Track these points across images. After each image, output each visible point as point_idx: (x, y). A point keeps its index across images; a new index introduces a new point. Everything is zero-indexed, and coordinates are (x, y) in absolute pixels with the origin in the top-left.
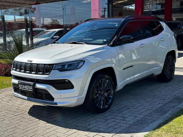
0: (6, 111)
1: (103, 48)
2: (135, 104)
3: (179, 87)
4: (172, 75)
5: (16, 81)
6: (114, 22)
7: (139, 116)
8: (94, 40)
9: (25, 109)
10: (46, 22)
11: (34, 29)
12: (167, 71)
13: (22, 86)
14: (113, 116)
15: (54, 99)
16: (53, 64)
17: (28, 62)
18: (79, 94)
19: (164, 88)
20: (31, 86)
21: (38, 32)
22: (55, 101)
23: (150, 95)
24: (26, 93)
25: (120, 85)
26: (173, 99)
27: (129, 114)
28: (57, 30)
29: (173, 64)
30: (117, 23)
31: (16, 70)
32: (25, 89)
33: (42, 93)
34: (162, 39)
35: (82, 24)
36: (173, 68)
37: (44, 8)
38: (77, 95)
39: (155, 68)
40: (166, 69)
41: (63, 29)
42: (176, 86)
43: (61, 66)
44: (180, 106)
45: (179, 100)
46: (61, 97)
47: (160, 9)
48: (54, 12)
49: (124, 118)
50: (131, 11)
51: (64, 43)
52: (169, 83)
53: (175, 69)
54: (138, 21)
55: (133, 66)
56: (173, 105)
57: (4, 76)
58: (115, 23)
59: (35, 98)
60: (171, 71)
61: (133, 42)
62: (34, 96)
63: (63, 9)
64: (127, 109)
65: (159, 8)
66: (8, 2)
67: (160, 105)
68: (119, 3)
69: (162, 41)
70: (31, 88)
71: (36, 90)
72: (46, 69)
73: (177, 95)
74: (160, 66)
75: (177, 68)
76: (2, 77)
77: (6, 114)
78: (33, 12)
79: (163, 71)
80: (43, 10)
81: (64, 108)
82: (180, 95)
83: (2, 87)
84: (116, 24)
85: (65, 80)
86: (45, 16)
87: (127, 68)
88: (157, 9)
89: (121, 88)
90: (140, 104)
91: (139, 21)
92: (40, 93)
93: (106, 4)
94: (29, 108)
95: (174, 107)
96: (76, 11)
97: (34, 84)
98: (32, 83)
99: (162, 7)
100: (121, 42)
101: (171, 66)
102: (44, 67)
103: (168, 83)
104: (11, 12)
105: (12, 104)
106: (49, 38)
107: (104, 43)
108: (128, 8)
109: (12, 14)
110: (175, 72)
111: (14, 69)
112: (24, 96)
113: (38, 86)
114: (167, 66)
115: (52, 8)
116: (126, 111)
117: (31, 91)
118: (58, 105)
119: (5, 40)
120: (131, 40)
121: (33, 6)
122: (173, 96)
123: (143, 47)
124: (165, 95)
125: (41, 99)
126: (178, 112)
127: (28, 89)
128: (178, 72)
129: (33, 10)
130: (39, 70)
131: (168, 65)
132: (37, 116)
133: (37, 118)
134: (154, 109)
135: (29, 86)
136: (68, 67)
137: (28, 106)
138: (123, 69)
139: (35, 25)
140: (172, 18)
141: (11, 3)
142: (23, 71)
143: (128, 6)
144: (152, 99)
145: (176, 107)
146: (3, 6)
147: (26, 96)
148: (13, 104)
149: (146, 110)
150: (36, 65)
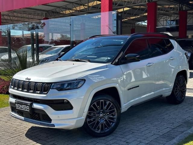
0: (3, 133)
1: (107, 67)
2: (141, 127)
3: (190, 110)
4: (183, 96)
5: (13, 100)
6: (119, 40)
7: (144, 141)
8: (98, 57)
9: (23, 130)
10: (55, 38)
11: (40, 45)
12: (177, 93)
13: (19, 106)
14: (116, 141)
15: (51, 120)
16: (51, 83)
17: (26, 80)
18: (78, 115)
19: (174, 111)
20: (28, 105)
21: (46, 48)
22: (53, 123)
23: (158, 118)
24: (23, 113)
25: (125, 106)
26: (182, 123)
27: (133, 139)
28: (65, 46)
29: (184, 84)
30: (122, 40)
31: (13, 88)
32: (21, 108)
33: (39, 114)
34: (171, 57)
35: (87, 41)
36: (184, 89)
37: (53, 23)
38: (77, 117)
39: (164, 89)
40: (176, 89)
41: (70, 45)
42: (187, 109)
43: (60, 85)
44: (189, 131)
45: (188, 124)
46: (59, 119)
47: (174, 26)
48: (64, 27)
49: (127, 143)
50: (143, 27)
51: (66, 60)
52: (180, 106)
53: (186, 90)
54: (145, 39)
55: (139, 86)
56: (182, 130)
57: (5, 94)
58: (121, 40)
59: (32, 118)
60: (182, 92)
61: (139, 61)
62: (31, 116)
63: (70, 25)
64: (132, 133)
65: (174, 24)
66: (17, 17)
67: (168, 130)
68: (131, 19)
69: (172, 60)
70: (28, 107)
71: (33, 110)
72: (45, 88)
73: (187, 118)
74: (170, 86)
75: (188, 89)
76: (3, 95)
77: (3, 135)
78: (42, 27)
79: (173, 92)
80: (52, 25)
81: (63, 130)
82: (190, 119)
83: (2, 106)
84: (122, 42)
85: (64, 100)
86: (54, 31)
87: (133, 88)
88: (172, 26)
89: (126, 109)
90: (146, 128)
91: (147, 39)
92: (37, 113)
93: (115, 20)
94: (27, 129)
95: (183, 132)
96: (86, 26)
97: (31, 103)
98: (29, 103)
99: (177, 23)
100: (126, 61)
101: (182, 87)
102: (43, 85)
103: (178, 105)
104: (19, 27)
105: (10, 125)
106: (55, 54)
107: (108, 61)
108: (141, 24)
109: (20, 29)
110: (186, 93)
111: (12, 87)
112: (21, 116)
113: (36, 106)
114: (177, 87)
115: (61, 23)
116: (131, 136)
117: (28, 111)
118: (56, 127)
119: (10, 56)
120: (136, 59)
121: (42, 21)
122: (182, 120)
123: (150, 66)
124: (174, 119)
125: (38, 120)
126: (186, 138)
127: (25, 109)
128: (191, 93)
129: (43, 25)
130: (37, 89)
131: (178, 85)
132: (35, 138)
133: (34, 141)
134: (161, 134)
135: (26, 106)
136: (67, 86)
137: (27, 128)
138: (128, 90)
139: (43, 41)
140: (187, 35)
141: (19, 17)
142: (21, 89)
143: (141, 22)
144: (159, 123)
145: (184, 132)
146: (11, 21)
147: (23, 116)
148: (12, 124)
149: (152, 134)
150: (34, 84)
